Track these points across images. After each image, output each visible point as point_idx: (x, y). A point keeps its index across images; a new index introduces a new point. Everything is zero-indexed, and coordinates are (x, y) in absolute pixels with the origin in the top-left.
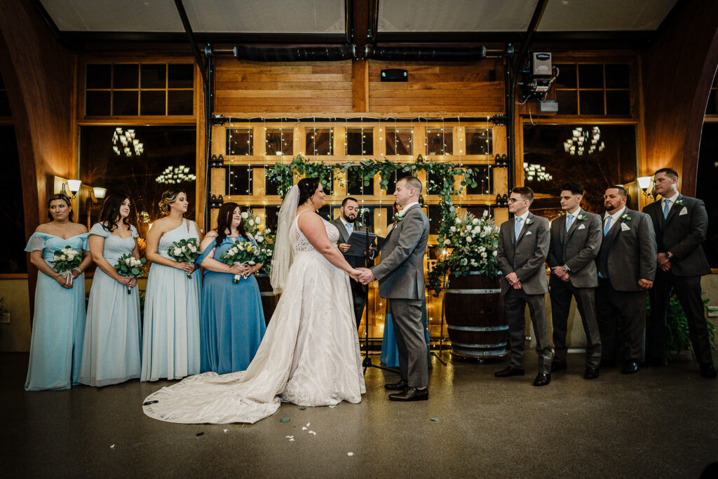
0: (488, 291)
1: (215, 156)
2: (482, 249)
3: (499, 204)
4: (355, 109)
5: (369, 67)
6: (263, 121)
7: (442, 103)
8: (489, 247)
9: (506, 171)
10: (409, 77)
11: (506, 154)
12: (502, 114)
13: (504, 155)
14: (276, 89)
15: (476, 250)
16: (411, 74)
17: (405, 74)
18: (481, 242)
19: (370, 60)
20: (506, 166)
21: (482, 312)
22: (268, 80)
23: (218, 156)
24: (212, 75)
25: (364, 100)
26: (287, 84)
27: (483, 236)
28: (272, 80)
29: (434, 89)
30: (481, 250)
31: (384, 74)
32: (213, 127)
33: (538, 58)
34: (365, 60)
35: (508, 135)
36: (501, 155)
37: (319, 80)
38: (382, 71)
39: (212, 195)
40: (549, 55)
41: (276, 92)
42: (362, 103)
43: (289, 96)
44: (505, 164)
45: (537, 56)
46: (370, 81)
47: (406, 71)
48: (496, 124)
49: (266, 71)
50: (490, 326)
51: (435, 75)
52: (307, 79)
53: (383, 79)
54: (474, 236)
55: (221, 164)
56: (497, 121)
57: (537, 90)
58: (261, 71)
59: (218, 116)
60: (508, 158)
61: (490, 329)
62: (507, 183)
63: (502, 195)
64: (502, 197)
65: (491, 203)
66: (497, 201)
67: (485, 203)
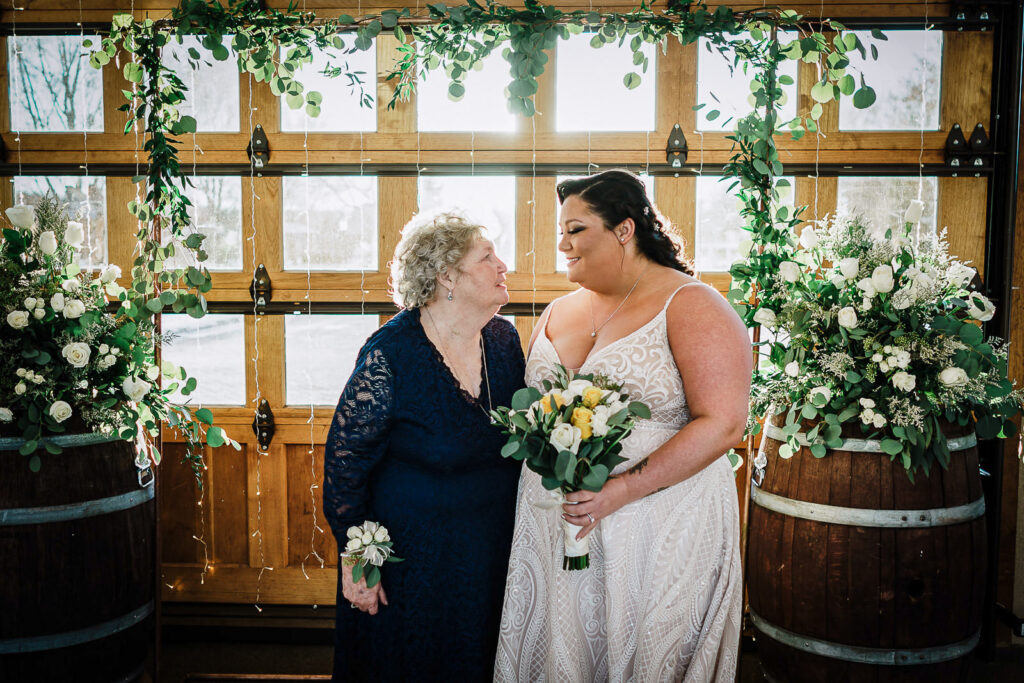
0: (913, 517)
2: (900, 357)
3: (956, 162)
8: (927, 354)
9: (989, 47)
15: (877, 358)
18: (893, 325)
20: (989, 26)
21: (886, 596)
27: (905, 304)
30: (892, 362)
44: (985, 17)
50: (914, 647)
54: (866, 306)
61: (912, 658)
62: (988, 88)
63: (968, 130)
64: (967, 137)
65: (927, 160)
66: (948, 152)
67: (910, 159)
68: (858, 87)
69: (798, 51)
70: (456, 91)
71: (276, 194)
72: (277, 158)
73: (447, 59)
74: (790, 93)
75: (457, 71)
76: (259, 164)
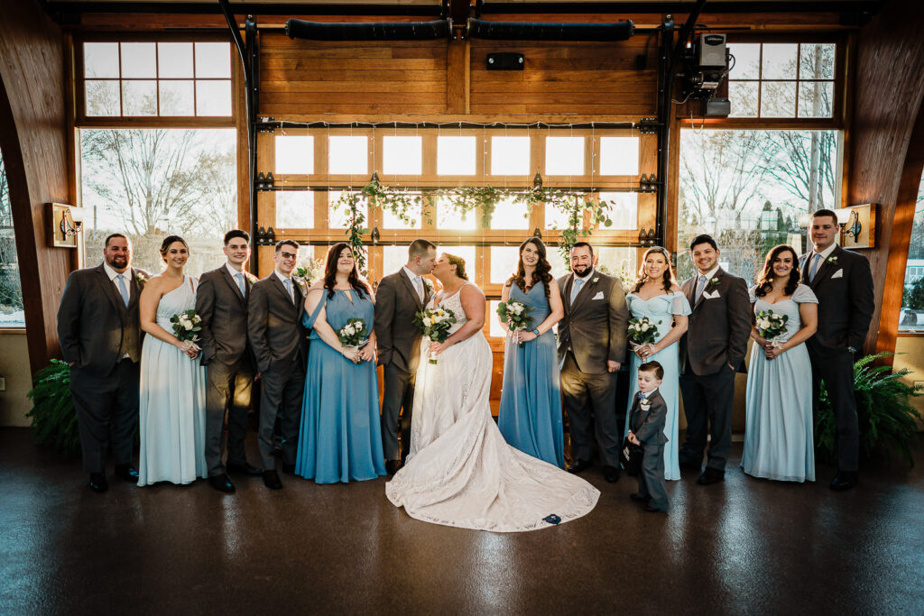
1: (262, 174)
3: (643, 242)
4: (450, 110)
5: (471, 49)
6: (327, 127)
7: (571, 101)
9: (655, 199)
10: (526, 63)
11: (656, 175)
12: (652, 118)
13: (652, 176)
14: (343, 80)
16: (528, 60)
17: (521, 60)
19: (473, 39)
20: (654, 191)
22: (332, 68)
23: (266, 174)
24: (256, 59)
25: (463, 96)
26: (358, 73)
28: (336, 67)
29: (561, 80)
31: (491, 61)
32: (259, 135)
33: (707, 42)
34: (466, 39)
35: (659, 147)
36: (648, 176)
37: (402, 68)
38: (489, 56)
39: (259, 228)
40: (722, 38)
41: (345, 84)
42: (461, 101)
43: (361, 90)
44: (653, 188)
45: (706, 38)
46: (472, 68)
47: (523, 56)
48: (644, 132)
49: (329, 55)
51: (562, 60)
52: (385, 66)
53: (490, 67)
55: (270, 186)
56: (645, 128)
57: (703, 87)
58: (322, 55)
59: (265, 120)
60: (658, 180)
62: (654, 214)
63: (647, 231)
64: (647, 233)
65: (632, 241)
66: (640, 238)
67: (625, 241)
68: (606, 219)
69: (585, 207)
70: (463, 218)
71: (382, 252)
72: (382, 239)
73: (460, 208)
74: (581, 220)
75: (464, 212)
76: (376, 241)
